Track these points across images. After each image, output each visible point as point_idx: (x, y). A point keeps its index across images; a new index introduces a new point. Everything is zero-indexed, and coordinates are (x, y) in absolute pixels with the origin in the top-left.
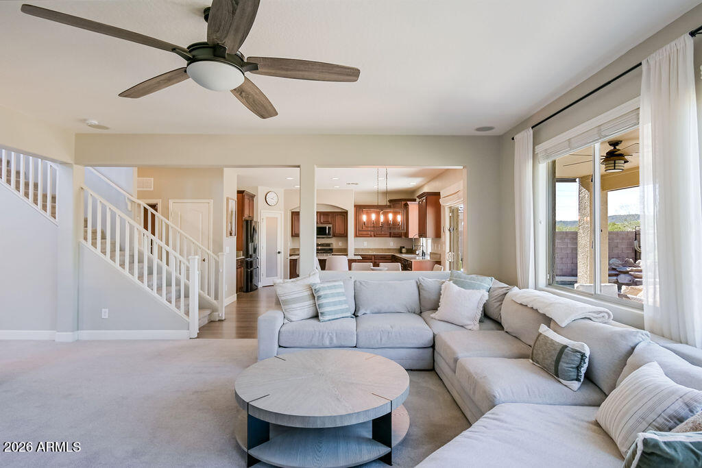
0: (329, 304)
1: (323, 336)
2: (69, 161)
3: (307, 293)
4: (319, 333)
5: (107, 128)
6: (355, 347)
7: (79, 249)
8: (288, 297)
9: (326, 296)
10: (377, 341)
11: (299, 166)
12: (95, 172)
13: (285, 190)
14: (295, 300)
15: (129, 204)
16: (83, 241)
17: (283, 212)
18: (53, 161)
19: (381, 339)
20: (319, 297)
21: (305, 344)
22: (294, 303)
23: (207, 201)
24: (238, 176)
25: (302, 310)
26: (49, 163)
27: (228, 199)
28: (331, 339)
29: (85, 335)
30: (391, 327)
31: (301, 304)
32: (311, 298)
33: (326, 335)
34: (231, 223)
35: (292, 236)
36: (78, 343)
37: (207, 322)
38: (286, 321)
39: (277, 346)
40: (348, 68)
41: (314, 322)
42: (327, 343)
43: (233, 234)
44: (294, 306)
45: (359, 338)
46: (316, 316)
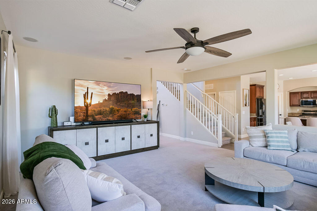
0: (273, 141)
1: (265, 156)
2: (182, 83)
3: (262, 134)
4: (264, 154)
5: (190, 70)
6: (286, 166)
7: (185, 111)
8: (252, 135)
9: (272, 137)
10: (301, 166)
11: (265, 71)
12: (192, 84)
13: (284, 81)
14: (255, 137)
15: (202, 95)
16: (186, 108)
17: (283, 93)
18: (179, 83)
19: (304, 166)
20: (268, 137)
21: (257, 158)
22: (255, 138)
23: (234, 91)
24: (250, 78)
25: (259, 142)
26: (178, 84)
27: (243, 89)
28: (270, 159)
29: (188, 139)
30: (313, 161)
31: (259, 139)
32: (264, 137)
33: (267, 156)
34: (246, 100)
35: (290, 106)
36: (185, 142)
37: (229, 143)
38: (250, 146)
39: (243, 156)
40: (243, 30)
41: (265, 149)
42: (268, 160)
43: (247, 105)
44: (254, 139)
45: (288, 162)
46: (266, 147)
